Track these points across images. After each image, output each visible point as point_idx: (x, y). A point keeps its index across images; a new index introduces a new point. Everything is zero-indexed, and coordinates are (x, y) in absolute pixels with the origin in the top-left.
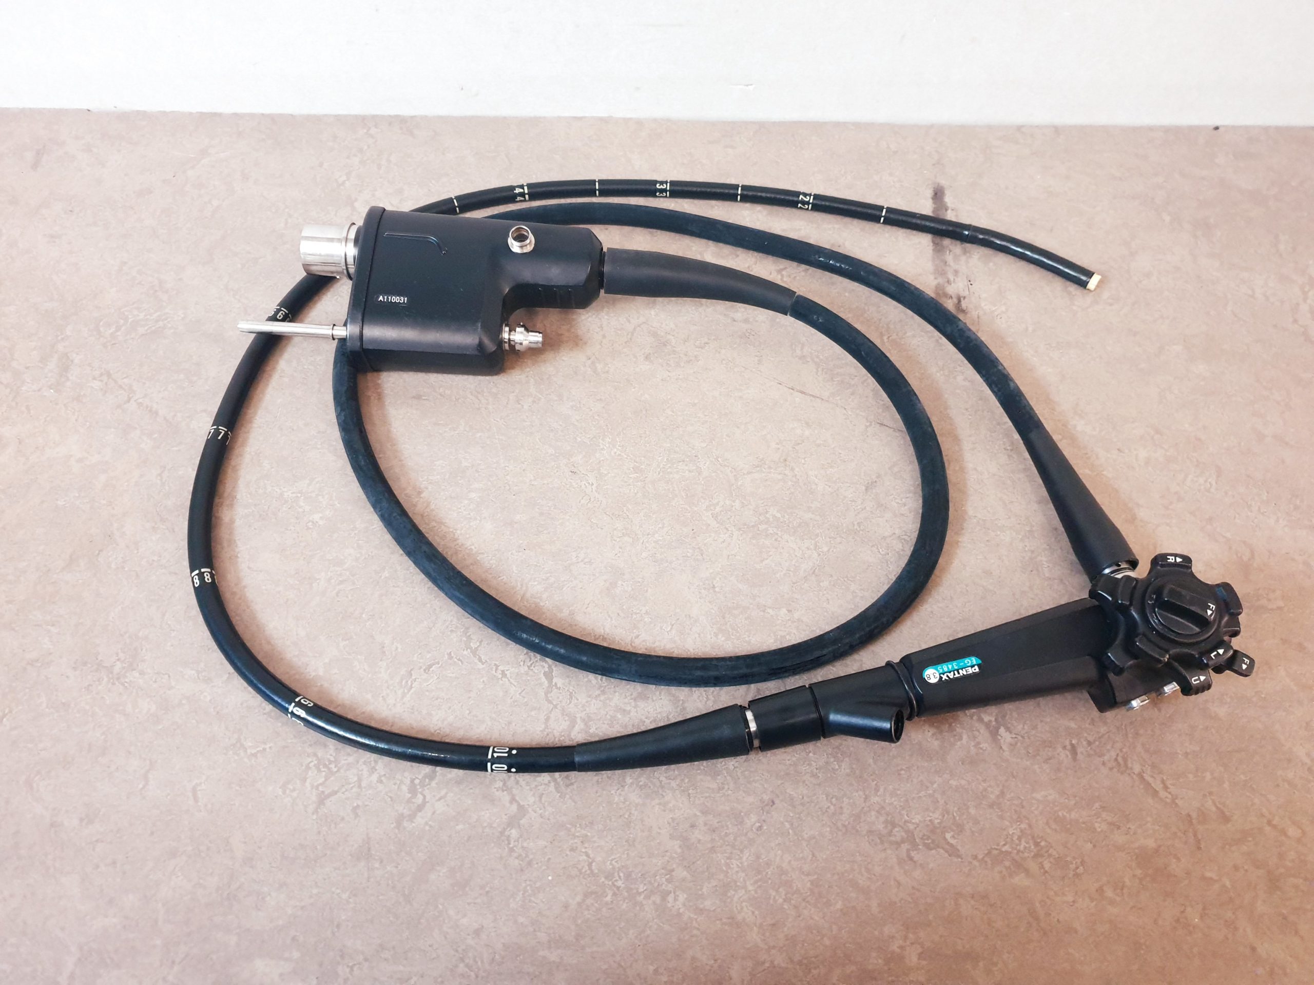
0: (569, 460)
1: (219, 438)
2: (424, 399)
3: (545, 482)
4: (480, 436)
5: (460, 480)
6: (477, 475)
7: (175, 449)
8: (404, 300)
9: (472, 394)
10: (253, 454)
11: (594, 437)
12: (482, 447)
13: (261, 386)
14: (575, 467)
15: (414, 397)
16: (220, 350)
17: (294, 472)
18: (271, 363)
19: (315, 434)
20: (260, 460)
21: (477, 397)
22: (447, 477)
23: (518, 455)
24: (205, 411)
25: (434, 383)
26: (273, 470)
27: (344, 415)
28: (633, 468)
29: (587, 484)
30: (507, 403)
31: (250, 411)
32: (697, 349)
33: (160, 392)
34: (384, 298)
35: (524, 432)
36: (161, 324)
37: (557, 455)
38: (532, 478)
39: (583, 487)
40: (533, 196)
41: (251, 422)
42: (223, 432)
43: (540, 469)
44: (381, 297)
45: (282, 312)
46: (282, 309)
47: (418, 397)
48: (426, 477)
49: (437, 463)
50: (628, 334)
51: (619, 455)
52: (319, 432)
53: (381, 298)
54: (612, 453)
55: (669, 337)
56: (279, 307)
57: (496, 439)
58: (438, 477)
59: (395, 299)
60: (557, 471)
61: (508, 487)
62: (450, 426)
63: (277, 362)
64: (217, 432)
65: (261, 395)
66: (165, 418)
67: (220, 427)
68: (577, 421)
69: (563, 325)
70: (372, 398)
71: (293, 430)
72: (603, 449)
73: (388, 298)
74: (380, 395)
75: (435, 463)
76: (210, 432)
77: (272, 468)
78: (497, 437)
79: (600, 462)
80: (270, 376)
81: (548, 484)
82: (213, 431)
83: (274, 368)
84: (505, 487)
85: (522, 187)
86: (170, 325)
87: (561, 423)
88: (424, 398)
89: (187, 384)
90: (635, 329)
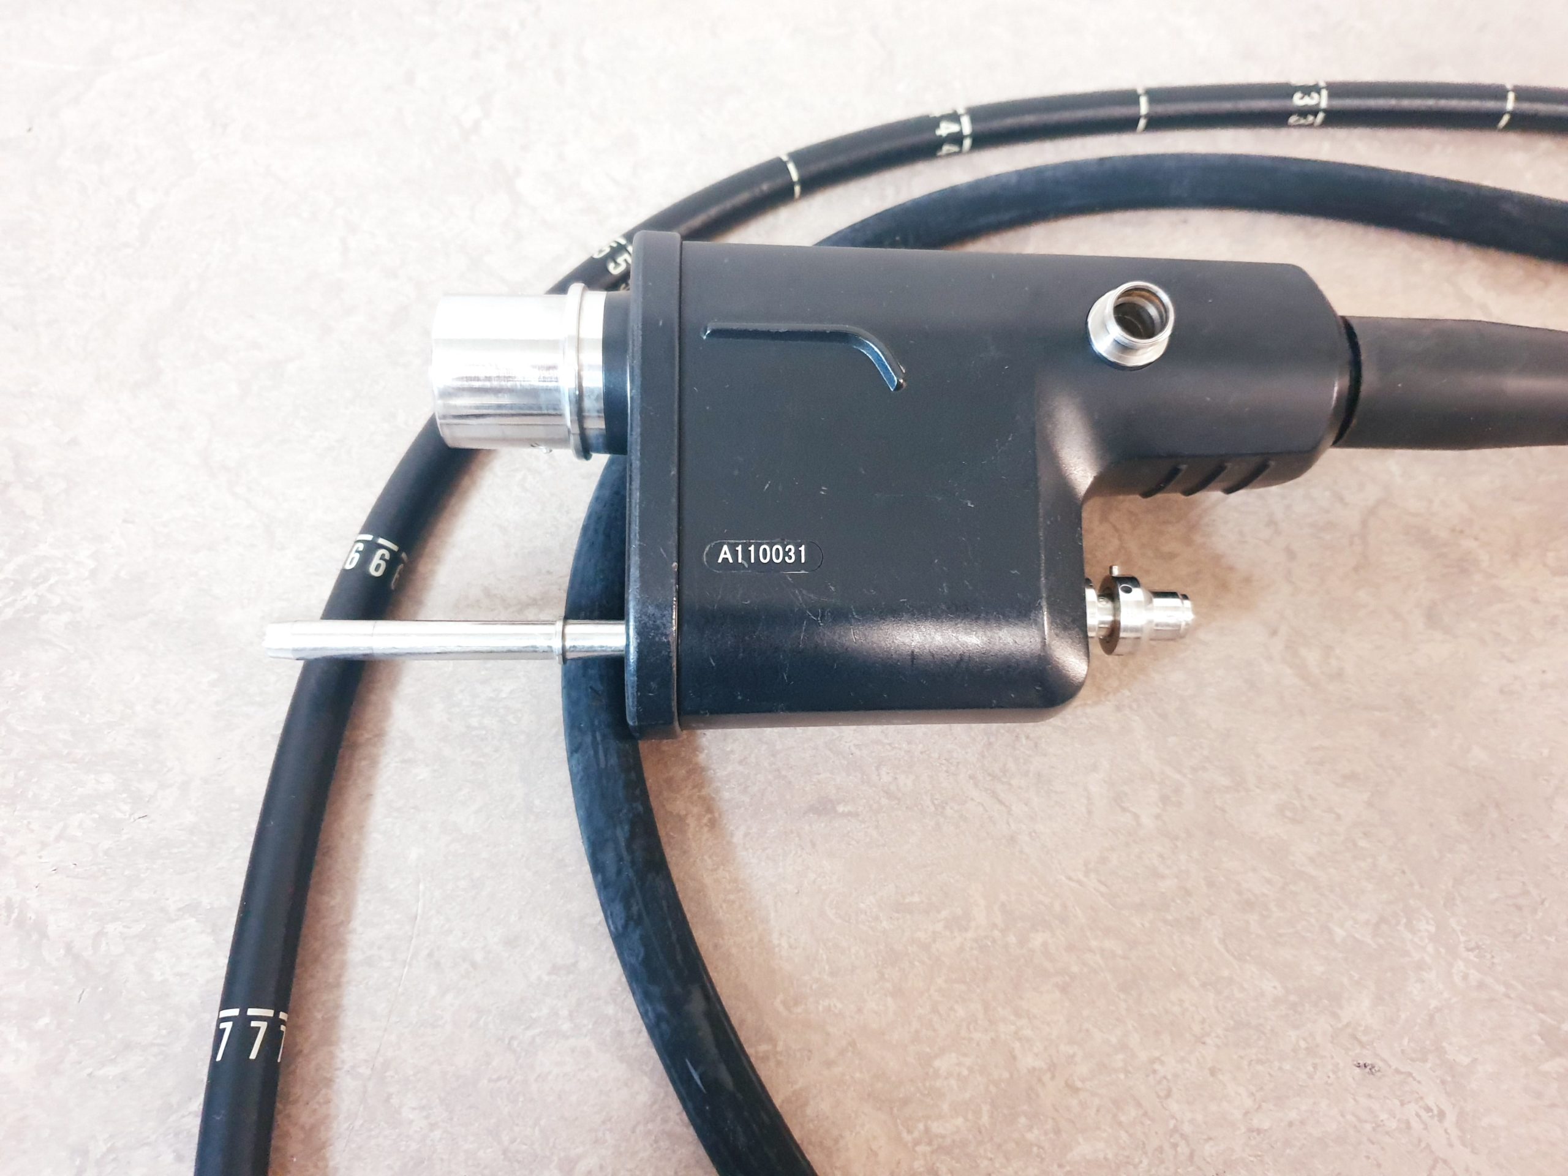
0: (1335, 1015)
1: (253, 1056)
2: (844, 815)
3: (1293, 1115)
4: (1045, 944)
5: (1030, 1128)
6: (1074, 1102)
7: (111, 1071)
8: (798, 553)
9: (976, 785)
10: (365, 1071)
11: (1383, 920)
12: (1064, 989)
13: (352, 797)
14: (1363, 1045)
15: (812, 809)
16: (214, 676)
17: (506, 1139)
18: (370, 714)
19: (546, 978)
20: (389, 1096)
21: (994, 795)
22: (985, 1119)
23: (1176, 1009)
24: (191, 908)
25: (857, 753)
26: (437, 1134)
27: (642, 938)
28: (1540, 1034)
29: (1423, 1113)
30: (1090, 812)
31: (333, 900)
32: (1558, 579)
33: (44, 845)
34: (734, 554)
35: (1169, 917)
36: (29, 595)
37: (1293, 998)
38: (1249, 1103)
39: (1415, 1124)
40: (984, 140)
41: (341, 945)
42: (263, 1026)
43: (1260, 1062)
44: (725, 548)
45: (381, 552)
46: (381, 541)
47: (823, 807)
48: (921, 1126)
49: (942, 1064)
50: (1351, 544)
51: (1481, 986)
52: (555, 969)
53: (725, 553)
54: (1457, 979)
55: (1468, 544)
56: (369, 537)
57: (1090, 950)
58: (960, 1121)
59: (770, 553)
60: (1315, 1066)
61: (1183, 1149)
62: (944, 913)
63: (386, 712)
64: (244, 1032)
65: (355, 837)
66: (69, 948)
67: (251, 1012)
68: (1312, 860)
69: (1165, 522)
70: (691, 821)
71: (474, 965)
72: (1420, 966)
73: (746, 554)
74: (709, 810)
75: (937, 1063)
76: (220, 1033)
77: (433, 1126)
78: (1094, 944)
79: (1432, 1017)
80: (374, 762)
81: (1303, 1123)
82: (228, 1026)
83: (380, 735)
84: (1175, 1146)
85: (954, 117)
86: (56, 601)
87: (1267, 875)
88: (841, 809)
89: (126, 808)
90: (1364, 523)
